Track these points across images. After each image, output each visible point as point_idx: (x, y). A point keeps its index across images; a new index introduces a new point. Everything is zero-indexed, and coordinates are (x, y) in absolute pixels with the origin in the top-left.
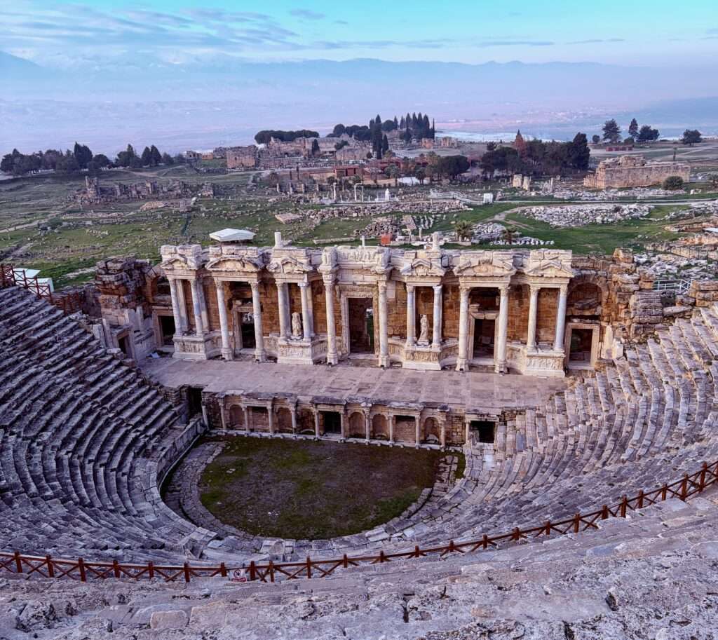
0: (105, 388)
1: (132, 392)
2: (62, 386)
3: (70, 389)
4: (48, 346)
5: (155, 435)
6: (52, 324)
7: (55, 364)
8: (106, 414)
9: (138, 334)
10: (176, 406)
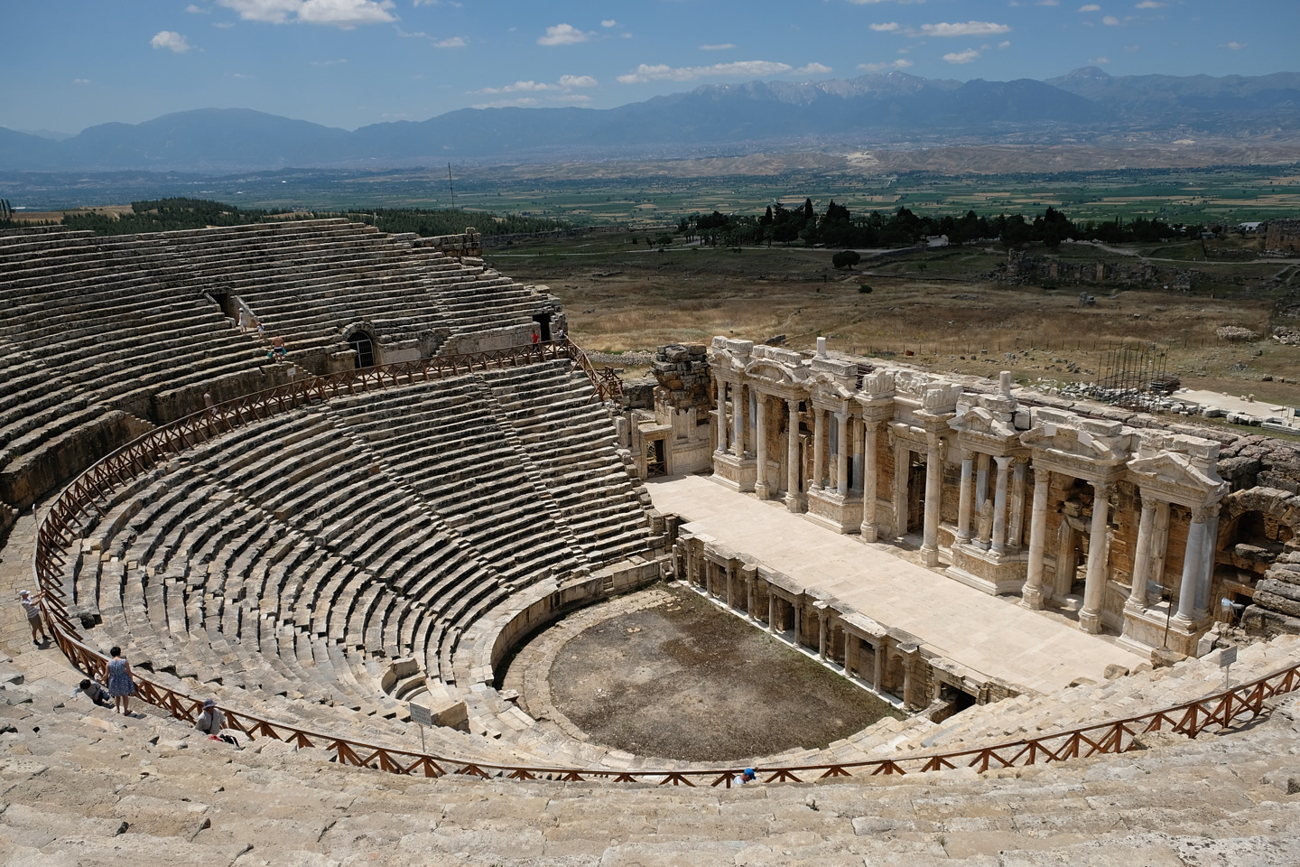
0: (579, 490)
1: (608, 504)
2: (527, 474)
3: (538, 479)
4: (551, 428)
5: (594, 559)
6: (578, 406)
7: (543, 448)
8: (557, 518)
9: (683, 440)
10: (653, 535)
